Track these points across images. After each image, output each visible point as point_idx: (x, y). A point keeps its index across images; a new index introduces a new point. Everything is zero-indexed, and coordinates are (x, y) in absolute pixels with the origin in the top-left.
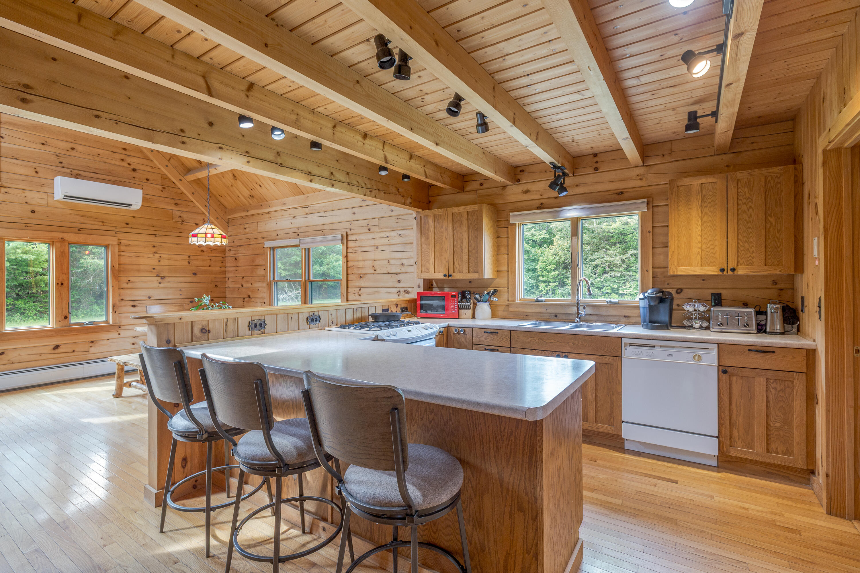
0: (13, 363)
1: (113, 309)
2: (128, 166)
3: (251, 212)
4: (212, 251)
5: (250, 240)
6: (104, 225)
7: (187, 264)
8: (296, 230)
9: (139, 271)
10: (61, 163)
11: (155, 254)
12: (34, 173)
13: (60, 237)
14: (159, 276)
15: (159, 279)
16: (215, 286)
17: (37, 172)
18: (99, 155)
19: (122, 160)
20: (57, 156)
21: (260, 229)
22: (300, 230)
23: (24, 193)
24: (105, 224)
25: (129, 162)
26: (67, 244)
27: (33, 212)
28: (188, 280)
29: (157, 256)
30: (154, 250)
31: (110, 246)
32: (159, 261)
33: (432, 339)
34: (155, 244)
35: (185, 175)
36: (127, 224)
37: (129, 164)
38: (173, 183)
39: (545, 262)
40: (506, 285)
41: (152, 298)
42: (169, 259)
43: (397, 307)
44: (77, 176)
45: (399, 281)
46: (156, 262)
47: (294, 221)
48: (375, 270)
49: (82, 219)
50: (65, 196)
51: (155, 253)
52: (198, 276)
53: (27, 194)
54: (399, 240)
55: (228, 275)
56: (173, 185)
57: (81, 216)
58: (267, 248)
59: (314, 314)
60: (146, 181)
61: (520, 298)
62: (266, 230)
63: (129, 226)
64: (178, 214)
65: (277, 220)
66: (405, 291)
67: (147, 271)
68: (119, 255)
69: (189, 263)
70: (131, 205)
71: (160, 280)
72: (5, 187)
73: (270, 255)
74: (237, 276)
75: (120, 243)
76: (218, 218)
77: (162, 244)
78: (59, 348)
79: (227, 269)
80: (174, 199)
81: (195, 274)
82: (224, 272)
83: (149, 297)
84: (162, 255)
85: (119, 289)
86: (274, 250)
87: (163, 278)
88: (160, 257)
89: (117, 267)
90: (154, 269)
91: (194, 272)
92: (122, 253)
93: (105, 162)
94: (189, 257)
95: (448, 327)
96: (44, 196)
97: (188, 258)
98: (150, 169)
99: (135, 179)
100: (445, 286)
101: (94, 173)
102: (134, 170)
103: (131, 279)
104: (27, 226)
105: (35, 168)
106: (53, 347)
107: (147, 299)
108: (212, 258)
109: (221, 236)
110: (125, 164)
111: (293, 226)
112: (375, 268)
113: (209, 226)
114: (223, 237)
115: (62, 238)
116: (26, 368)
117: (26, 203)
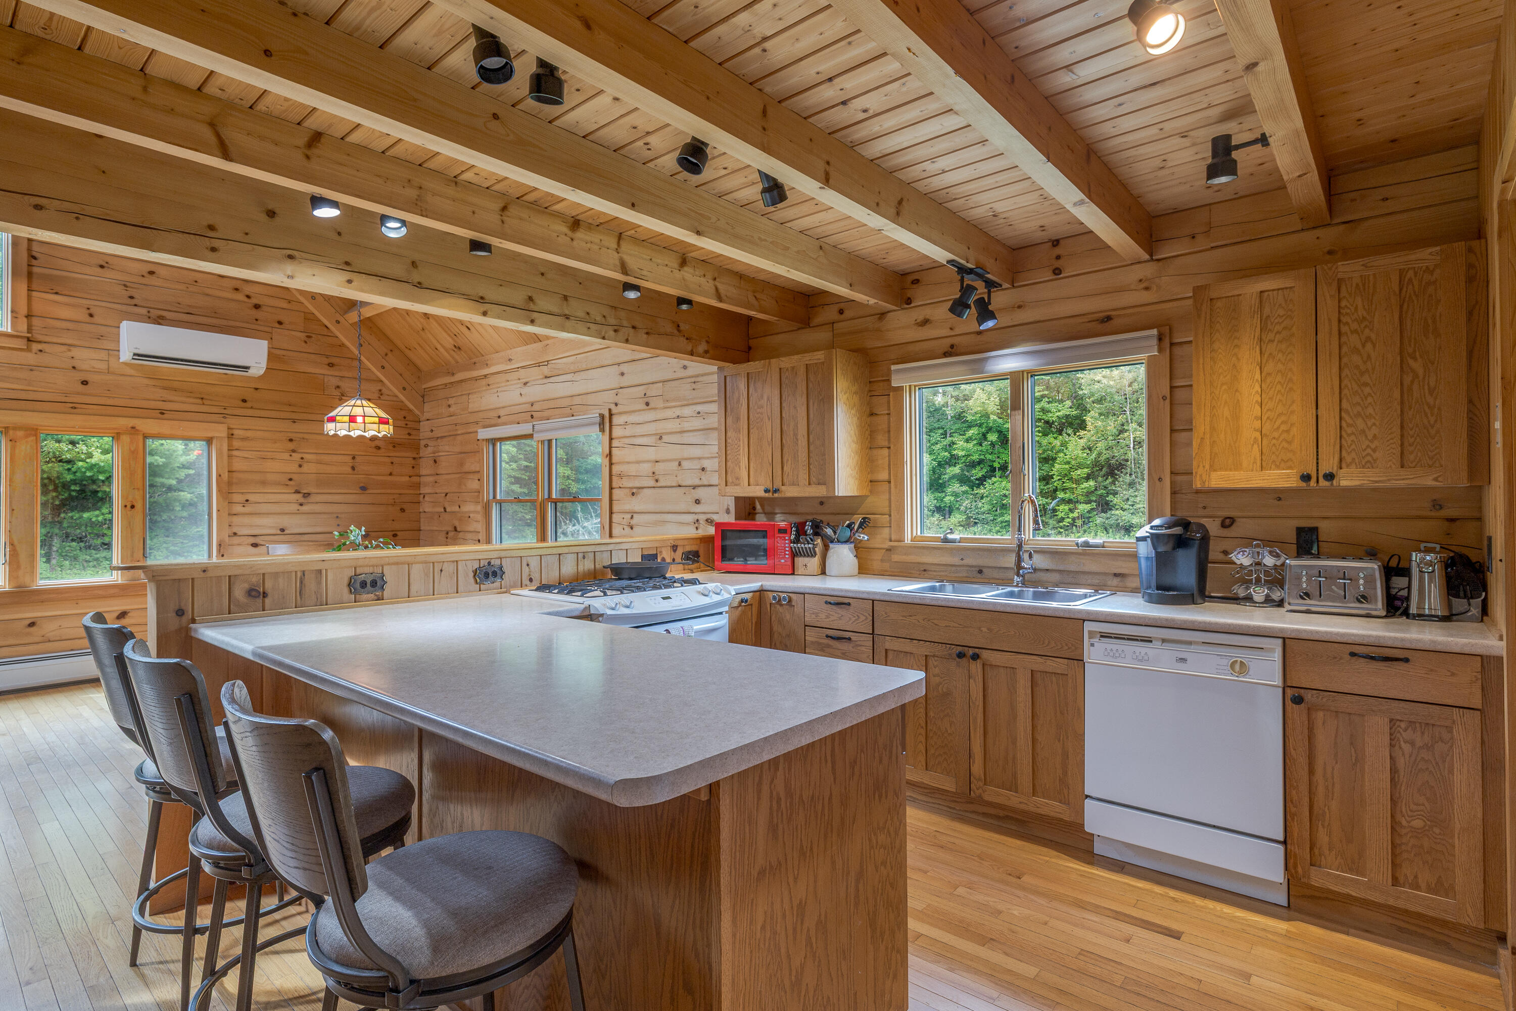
0: (49, 641)
1: (219, 551)
2: (246, 300)
3: (459, 376)
4: (394, 447)
5: (458, 427)
6: (203, 404)
7: (349, 470)
8: (527, 407)
9: (264, 483)
10: (131, 297)
11: (293, 454)
12: (87, 316)
13: (131, 425)
14: (299, 492)
15: (298, 497)
16: (401, 509)
17: (91, 315)
18: (196, 282)
19: (237, 289)
20: (125, 286)
21: (473, 406)
22: (536, 407)
23: (70, 350)
24: (205, 402)
25: (248, 293)
26: (141, 438)
27: (85, 383)
28: (351, 498)
29: (296, 456)
30: (291, 446)
31: (214, 441)
32: (300, 466)
33: (721, 613)
34: (292, 436)
35: (346, 312)
36: (244, 401)
37: (248, 297)
38: (325, 329)
39: (1068, 463)
40: (886, 510)
41: (286, 532)
42: (319, 462)
43: (675, 551)
44: (159, 320)
45: (698, 502)
46: (294, 468)
47: (525, 390)
48: (657, 481)
49: (166, 395)
50: (135, 354)
51: (294, 451)
52: (368, 491)
53: (75, 352)
54: (697, 423)
55: (424, 490)
56: (325, 332)
57: (165, 388)
58: (483, 440)
59: (489, 563)
60: (277, 325)
61: (915, 534)
62: (482, 409)
63: (248, 404)
64: (334, 381)
65: (499, 389)
66: (707, 520)
67: (278, 484)
68: (230, 456)
69: (353, 468)
70: (248, 368)
71: (302, 500)
72: (40, 342)
73: (488, 453)
74: (437, 491)
75: (232, 435)
76: (404, 389)
77: (306, 436)
78: (126, 616)
79: (423, 479)
80: (327, 357)
81: (364, 488)
82: (418, 486)
83: (282, 530)
84: (304, 456)
85: (229, 514)
86: (494, 445)
87: (307, 495)
88: (302, 458)
89: (225, 476)
90: (291, 480)
91: (362, 485)
92: (235, 453)
93: (207, 295)
94: (354, 458)
95: (761, 592)
96: (103, 355)
97: (352, 461)
98: (284, 305)
99: (258, 322)
100: (777, 511)
101: (188, 313)
102: (257, 307)
103: (251, 498)
104: (74, 408)
105: (88, 309)
106: (117, 614)
107: (279, 532)
108: (395, 460)
109: (377, 420)
110: (240, 297)
111: (523, 400)
112: (656, 477)
113: (359, 402)
114: (383, 421)
115: (133, 428)
116: (72, 650)
117: (74, 368)
